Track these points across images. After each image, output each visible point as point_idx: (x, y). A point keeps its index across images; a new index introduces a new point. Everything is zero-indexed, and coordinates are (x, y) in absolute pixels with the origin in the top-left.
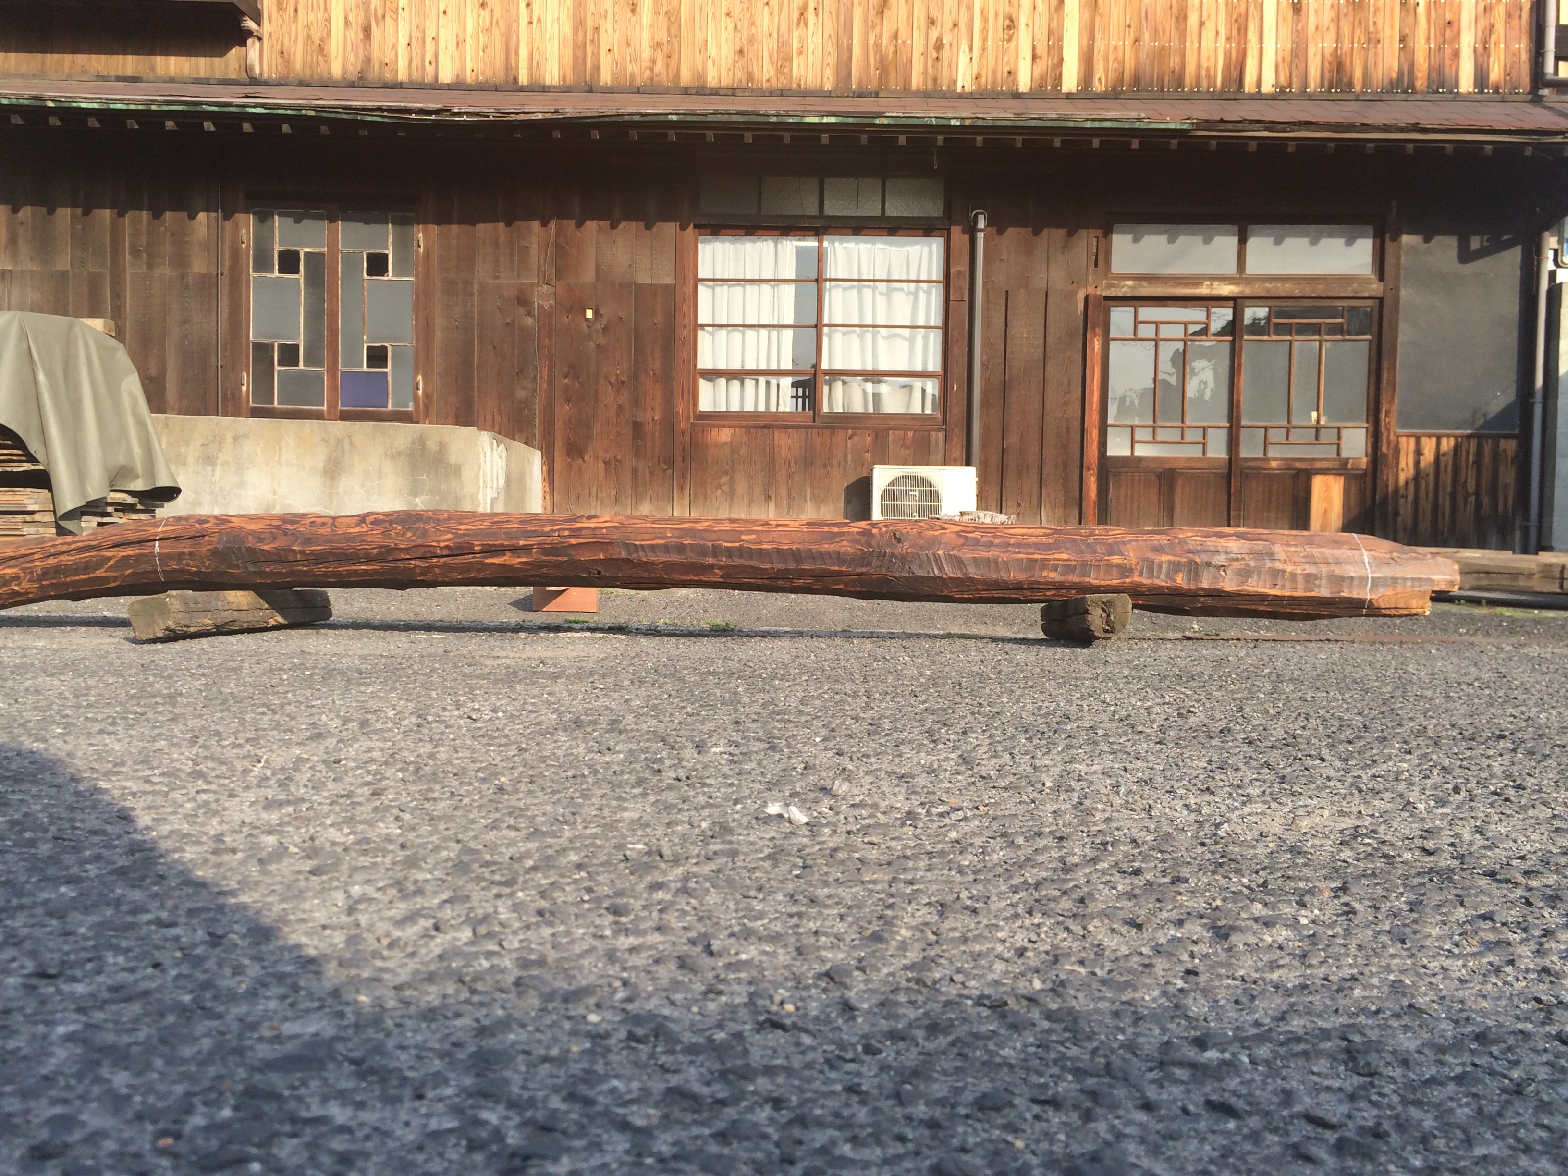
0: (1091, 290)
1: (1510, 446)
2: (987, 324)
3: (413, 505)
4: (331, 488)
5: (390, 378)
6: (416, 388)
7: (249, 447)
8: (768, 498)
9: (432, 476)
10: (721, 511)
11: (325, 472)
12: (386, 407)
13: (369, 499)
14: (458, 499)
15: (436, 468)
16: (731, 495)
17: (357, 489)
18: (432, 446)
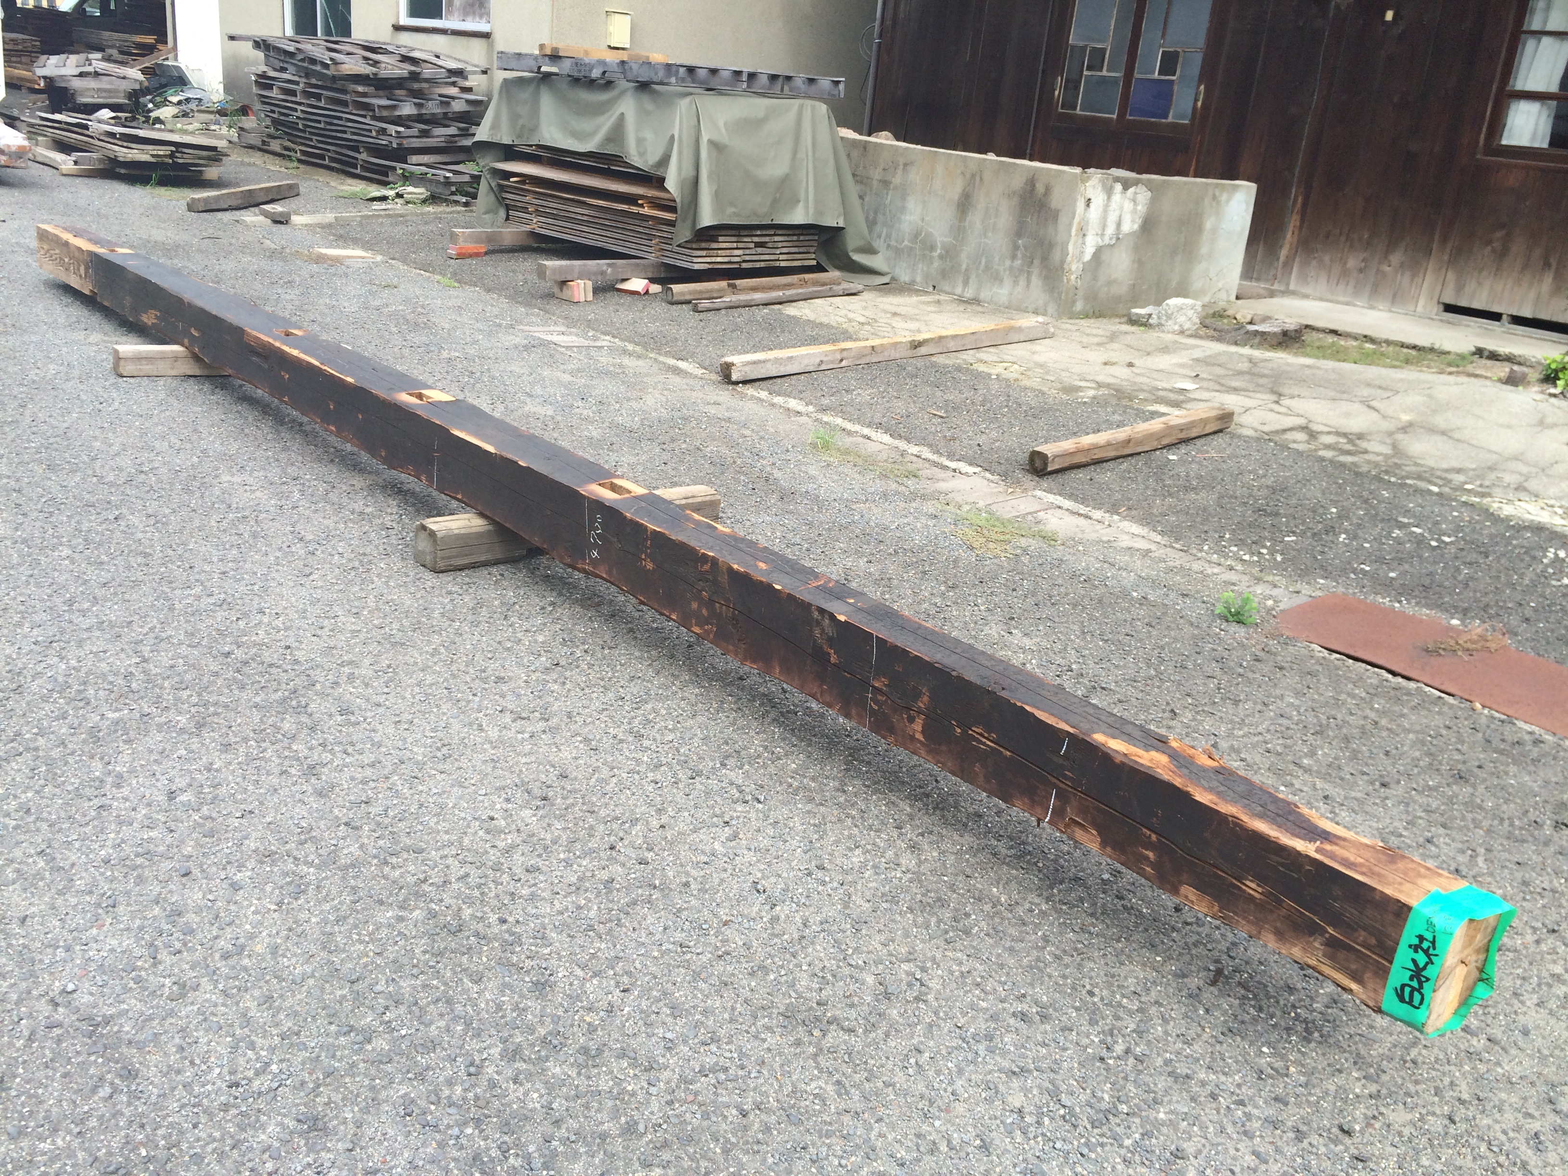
3: (1016, 247)
4: (960, 221)
5: (1176, 88)
6: (1196, 100)
7: (914, 176)
8: (1547, 265)
9: (1035, 218)
10: (1485, 273)
11: (958, 205)
12: (1166, 117)
13: (985, 237)
14: (1051, 246)
15: (1039, 212)
16: (1502, 255)
17: (978, 225)
18: (1040, 188)
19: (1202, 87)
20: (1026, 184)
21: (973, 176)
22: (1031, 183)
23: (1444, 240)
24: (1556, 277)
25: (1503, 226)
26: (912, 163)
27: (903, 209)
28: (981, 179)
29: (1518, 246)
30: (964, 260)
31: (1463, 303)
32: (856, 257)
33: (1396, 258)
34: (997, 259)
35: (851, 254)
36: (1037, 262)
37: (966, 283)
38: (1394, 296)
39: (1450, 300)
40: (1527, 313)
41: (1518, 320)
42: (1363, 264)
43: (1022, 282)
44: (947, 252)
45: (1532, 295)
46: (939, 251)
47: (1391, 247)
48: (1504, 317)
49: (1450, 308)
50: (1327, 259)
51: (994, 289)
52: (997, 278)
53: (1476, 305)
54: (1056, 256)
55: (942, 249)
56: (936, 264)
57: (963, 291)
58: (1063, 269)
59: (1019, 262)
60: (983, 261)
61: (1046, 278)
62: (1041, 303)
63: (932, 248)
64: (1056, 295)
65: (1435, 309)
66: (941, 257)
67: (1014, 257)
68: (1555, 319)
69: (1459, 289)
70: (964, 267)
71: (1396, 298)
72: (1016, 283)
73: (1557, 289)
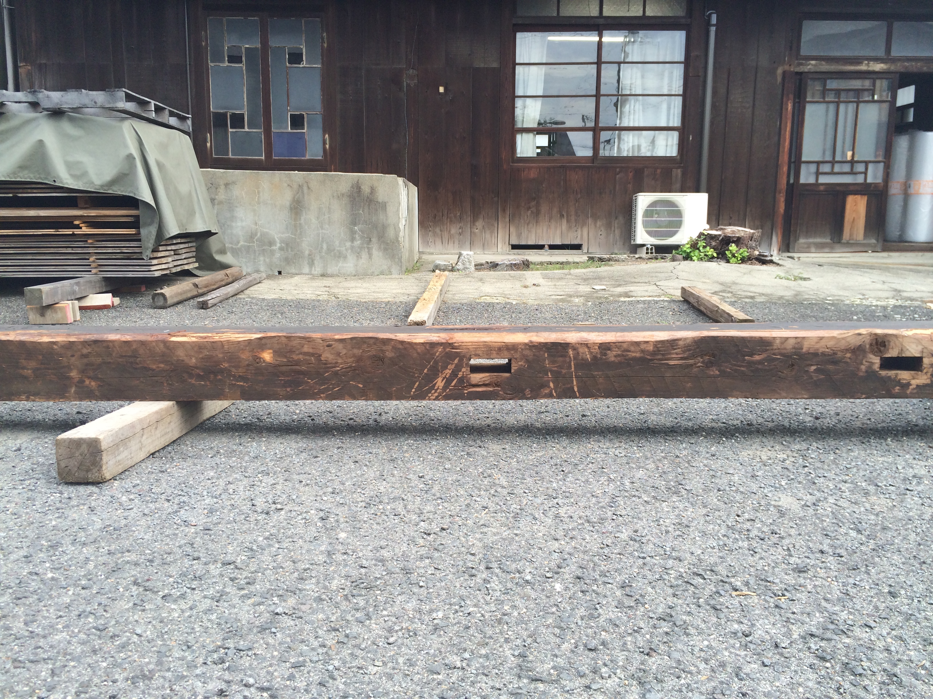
0: (787, 67)
2: (715, 92)
3: (353, 232)
4: (295, 220)
5: (306, 137)
6: (324, 143)
7: (237, 191)
8: (562, 216)
9: (366, 210)
10: (531, 225)
11: (291, 209)
12: (305, 156)
13: (322, 228)
14: (385, 227)
15: (369, 205)
16: (537, 214)
17: (314, 220)
18: (366, 189)
19: (327, 136)
20: (352, 187)
21: (300, 187)
22: (357, 187)
23: (504, 210)
24: (568, 221)
25: (534, 199)
26: (234, 183)
27: (233, 218)
28: (309, 188)
29: (544, 208)
30: (305, 246)
31: (523, 243)
32: (218, 257)
33: (480, 224)
34: (337, 243)
35: (214, 255)
36: (374, 240)
37: (311, 264)
38: (484, 245)
39: (515, 242)
40: (558, 242)
41: (552, 247)
42: (460, 231)
43: (364, 255)
44: (287, 245)
45: (558, 232)
46: (278, 245)
47: (475, 219)
48: (546, 246)
49: (515, 247)
50: (438, 230)
51: (340, 264)
52: (340, 256)
53: (530, 243)
54: (391, 233)
55: (282, 242)
56: (278, 255)
57: (311, 271)
58: (398, 241)
59: (359, 242)
60: (325, 246)
61: (386, 249)
62: (385, 267)
63: (271, 243)
64: (397, 260)
65: (508, 248)
66: (281, 249)
67: (353, 240)
68: (572, 243)
69: (519, 236)
70: (307, 253)
71: (484, 246)
72: (359, 257)
73: (570, 228)
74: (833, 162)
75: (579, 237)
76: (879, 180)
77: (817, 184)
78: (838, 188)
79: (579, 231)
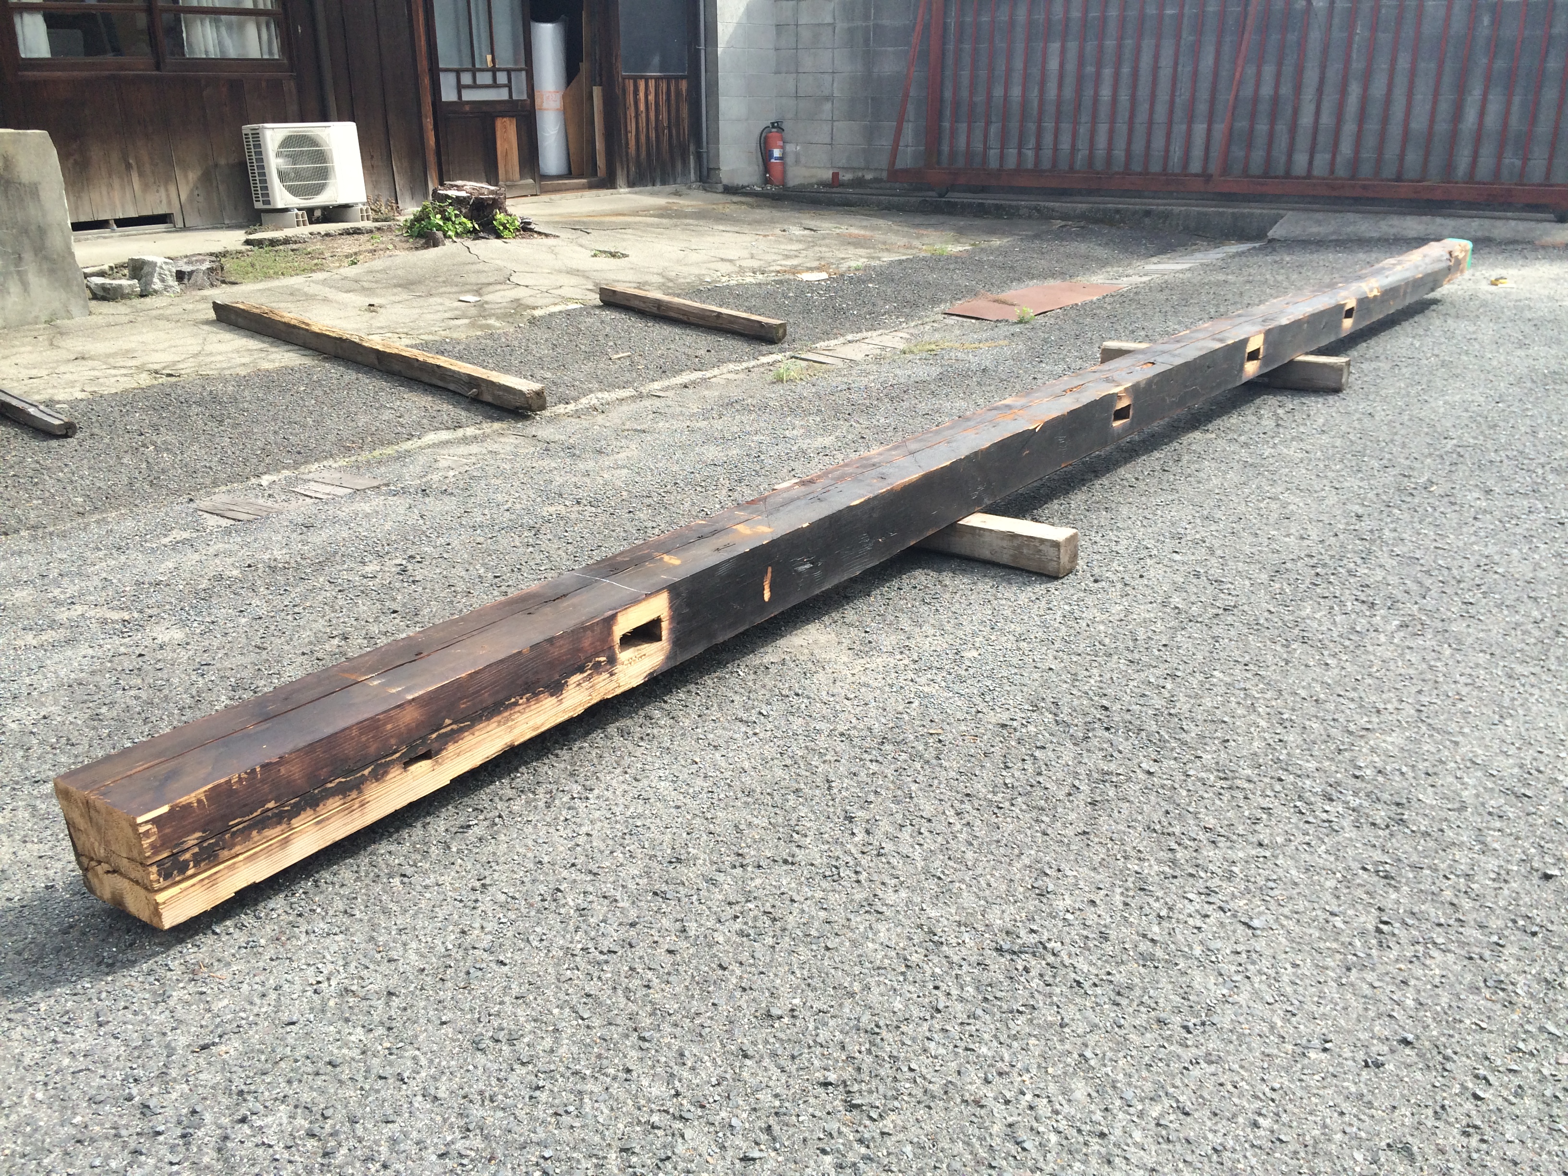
1: (684, 85)
8: (128, 167)
24: (141, 175)
29: (95, 154)
40: (131, 213)
41: (122, 223)
45: (128, 195)
48: (110, 222)
53: (83, 218)
68: (156, 213)
73: (146, 187)
74: (474, 71)
75: (164, 201)
76: (525, 97)
77: (460, 103)
78: (485, 109)
79: (162, 190)
